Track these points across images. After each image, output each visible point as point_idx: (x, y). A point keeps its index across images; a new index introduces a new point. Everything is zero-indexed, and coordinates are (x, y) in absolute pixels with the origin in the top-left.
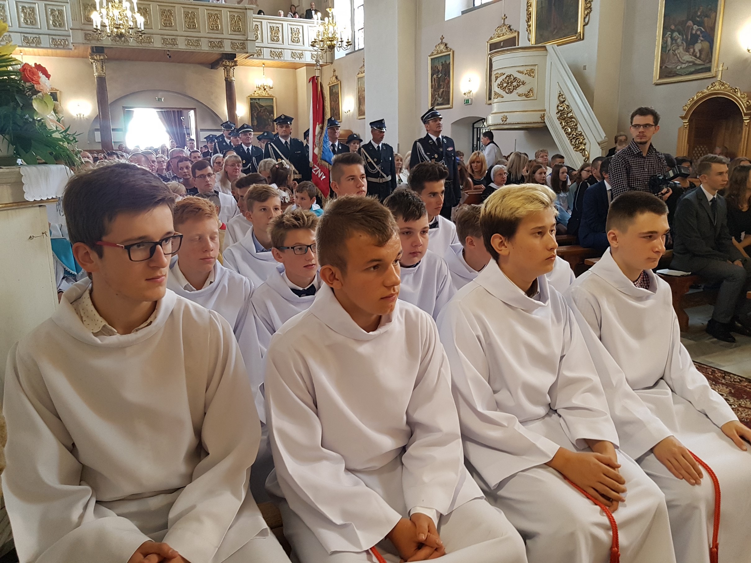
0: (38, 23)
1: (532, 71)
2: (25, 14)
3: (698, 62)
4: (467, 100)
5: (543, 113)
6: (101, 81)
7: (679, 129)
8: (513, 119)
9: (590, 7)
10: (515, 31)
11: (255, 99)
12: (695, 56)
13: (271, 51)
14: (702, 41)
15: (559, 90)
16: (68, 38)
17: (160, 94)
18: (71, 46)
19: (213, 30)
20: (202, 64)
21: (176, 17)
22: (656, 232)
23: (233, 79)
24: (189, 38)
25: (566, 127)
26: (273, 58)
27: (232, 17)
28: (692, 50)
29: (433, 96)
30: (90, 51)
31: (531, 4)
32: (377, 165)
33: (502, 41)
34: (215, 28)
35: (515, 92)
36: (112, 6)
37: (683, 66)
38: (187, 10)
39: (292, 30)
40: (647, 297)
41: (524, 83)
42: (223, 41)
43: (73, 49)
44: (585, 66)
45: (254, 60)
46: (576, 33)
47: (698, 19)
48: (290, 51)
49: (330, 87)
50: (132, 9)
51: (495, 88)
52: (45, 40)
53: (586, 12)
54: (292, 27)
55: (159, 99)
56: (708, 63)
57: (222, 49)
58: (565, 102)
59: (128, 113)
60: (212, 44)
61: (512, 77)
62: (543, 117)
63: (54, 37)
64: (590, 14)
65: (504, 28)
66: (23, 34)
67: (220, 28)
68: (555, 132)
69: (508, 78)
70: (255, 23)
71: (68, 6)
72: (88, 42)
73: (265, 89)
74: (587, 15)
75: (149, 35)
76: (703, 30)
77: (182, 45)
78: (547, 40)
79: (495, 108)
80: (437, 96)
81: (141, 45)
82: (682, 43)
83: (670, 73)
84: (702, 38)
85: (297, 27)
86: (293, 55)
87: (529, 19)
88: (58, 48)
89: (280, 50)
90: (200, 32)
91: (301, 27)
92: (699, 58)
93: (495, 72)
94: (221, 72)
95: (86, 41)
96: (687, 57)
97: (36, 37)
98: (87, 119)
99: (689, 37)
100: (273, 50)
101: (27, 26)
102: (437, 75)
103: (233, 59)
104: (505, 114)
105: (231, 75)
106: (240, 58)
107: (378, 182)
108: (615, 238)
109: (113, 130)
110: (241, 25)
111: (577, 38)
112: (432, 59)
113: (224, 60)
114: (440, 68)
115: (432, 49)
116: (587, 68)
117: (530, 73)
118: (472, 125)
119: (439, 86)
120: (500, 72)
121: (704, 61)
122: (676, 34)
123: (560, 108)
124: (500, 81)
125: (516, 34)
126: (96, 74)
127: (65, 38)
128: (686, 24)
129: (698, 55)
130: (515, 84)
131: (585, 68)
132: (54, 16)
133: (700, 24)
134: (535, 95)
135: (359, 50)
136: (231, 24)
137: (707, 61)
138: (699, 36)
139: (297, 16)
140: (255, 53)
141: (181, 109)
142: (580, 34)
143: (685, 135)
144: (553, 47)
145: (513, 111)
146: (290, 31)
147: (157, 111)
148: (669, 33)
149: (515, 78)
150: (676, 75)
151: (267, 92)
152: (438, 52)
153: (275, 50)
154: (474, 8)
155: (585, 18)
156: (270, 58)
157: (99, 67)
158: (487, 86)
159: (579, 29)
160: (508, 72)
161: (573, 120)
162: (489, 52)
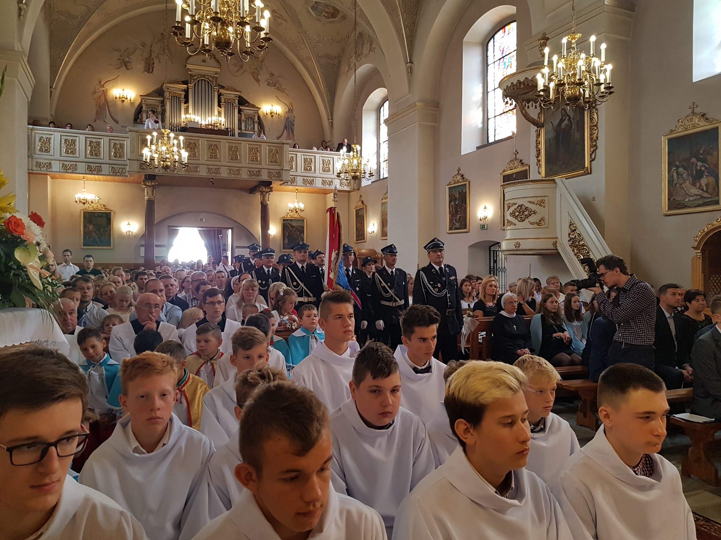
0: (101, 155)
1: (543, 202)
2: (92, 147)
3: (706, 195)
4: (483, 226)
5: (555, 240)
6: (150, 204)
7: (693, 259)
8: (525, 245)
9: (596, 145)
10: (527, 165)
11: (287, 220)
12: (702, 190)
13: (304, 179)
14: (707, 176)
15: (570, 219)
16: (126, 167)
17: (203, 214)
18: (127, 174)
19: (253, 161)
20: (242, 189)
21: (221, 151)
22: (653, 413)
23: (268, 203)
24: (231, 168)
25: (578, 254)
26: (305, 185)
27: (270, 151)
28: (698, 184)
29: (451, 221)
30: (143, 178)
31: (540, 142)
32: (390, 289)
33: (514, 173)
34: (254, 160)
35: (527, 220)
36: (161, 143)
37: (691, 198)
38: (231, 144)
39: (323, 161)
40: (651, 487)
41: (535, 213)
42: (261, 171)
43: (129, 176)
44: (594, 198)
45: (288, 187)
46: (584, 167)
47: (701, 157)
48: (321, 180)
49: (356, 210)
50: (179, 146)
51: (508, 217)
52: (106, 169)
53: (592, 149)
54: (324, 158)
55: (201, 219)
56: (716, 196)
57: (259, 178)
58: (576, 231)
59: (172, 232)
60: (251, 173)
61: (523, 207)
62: (555, 244)
63: (113, 166)
64: (596, 151)
65: (515, 162)
66: (87, 164)
67: (259, 159)
68: (568, 259)
69: (519, 207)
70: (290, 156)
71: (129, 140)
72: (143, 171)
73: (297, 212)
74: (593, 152)
75: (196, 165)
76: (707, 166)
77: (224, 174)
78: (556, 174)
79: (509, 234)
80: (454, 221)
81: (188, 173)
82: (688, 177)
83: (679, 205)
84: (707, 174)
85: (328, 159)
86: (324, 182)
87: (538, 155)
88: (116, 175)
89: (312, 178)
90: (241, 163)
91: (332, 159)
92: (706, 191)
93: (508, 202)
94: (258, 197)
95: (140, 170)
96: (694, 191)
97: (98, 166)
98: (135, 236)
99: (695, 173)
100: (305, 178)
101: (92, 157)
102: (455, 203)
103: (269, 186)
104: (518, 240)
105: (266, 199)
106: (275, 185)
107: (391, 305)
108: (607, 416)
109: (157, 246)
110: (277, 157)
111: (585, 172)
112: (449, 188)
113: (261, 186)
114: (457, 196)
115: (450, 179)
116: (596, 199)
117: (541, 203)
118: (488, 248)
119: (457, 212)
120: (512, 202)
121: (712, 195)
122: (681, 170)
123: (571, 236)
124: (512, 210)
125: (527, 168)
126: (146, 198)
127: (123, 167)
128: (690, 160)
129: (705, 189)
130: (526, 213)
131: (594, 199)
132: (116, 149)
133: (704, 161)
134: (547, 223)
135: (384, 179)
136: (269, 156)
137: (715, 194)
138: (704, 171)
139: (329, 150)
140: (290, 181)
141: (220, 229)
142: (588, 169)
143: (699, 265)
144: (561, 181)
145: (527, 238)
146: (321, 162)
147: (198, 230)
148: (675, 168)
149: (526, 208)
150: (685, 207)
151: (299, 214)
152: (455, 182)
153: (307, 178)
154: (489, 144)
155: (591, 155)
156: (303, 185)
157: (150, 192)
158: (501, 213)
159: (587, 164)
160: (520, 202)
161: (585, 247)
162: (503, 184)
